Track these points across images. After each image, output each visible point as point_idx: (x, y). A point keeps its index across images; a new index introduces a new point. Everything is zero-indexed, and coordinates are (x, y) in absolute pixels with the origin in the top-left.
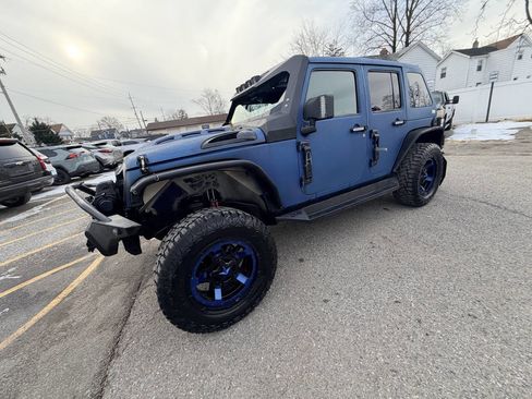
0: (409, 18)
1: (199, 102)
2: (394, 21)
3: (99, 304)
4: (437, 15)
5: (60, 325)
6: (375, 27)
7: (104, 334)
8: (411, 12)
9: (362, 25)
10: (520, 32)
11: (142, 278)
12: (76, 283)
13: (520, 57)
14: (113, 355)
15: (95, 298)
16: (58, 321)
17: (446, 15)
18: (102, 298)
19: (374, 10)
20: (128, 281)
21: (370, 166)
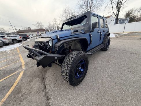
0: (90, 9)
1: (35, 25)
2: (87, 9)
3: (32, 86)
4: (96, 9)
5: (20, 95)
6: (83, 10)
7: (40, 94)
8: (91, 7)
9: (80, 9)
10: (112, 15)
11: (43, 76)
12: (17, 81)
13: (112, 20)
14: (48, 99)
15: (29, 84)
16: (19, 94)
17: (98, 9)
18: (32, 84)
19: (83, 5)
20: (38, 77)
21: (100, 41)
